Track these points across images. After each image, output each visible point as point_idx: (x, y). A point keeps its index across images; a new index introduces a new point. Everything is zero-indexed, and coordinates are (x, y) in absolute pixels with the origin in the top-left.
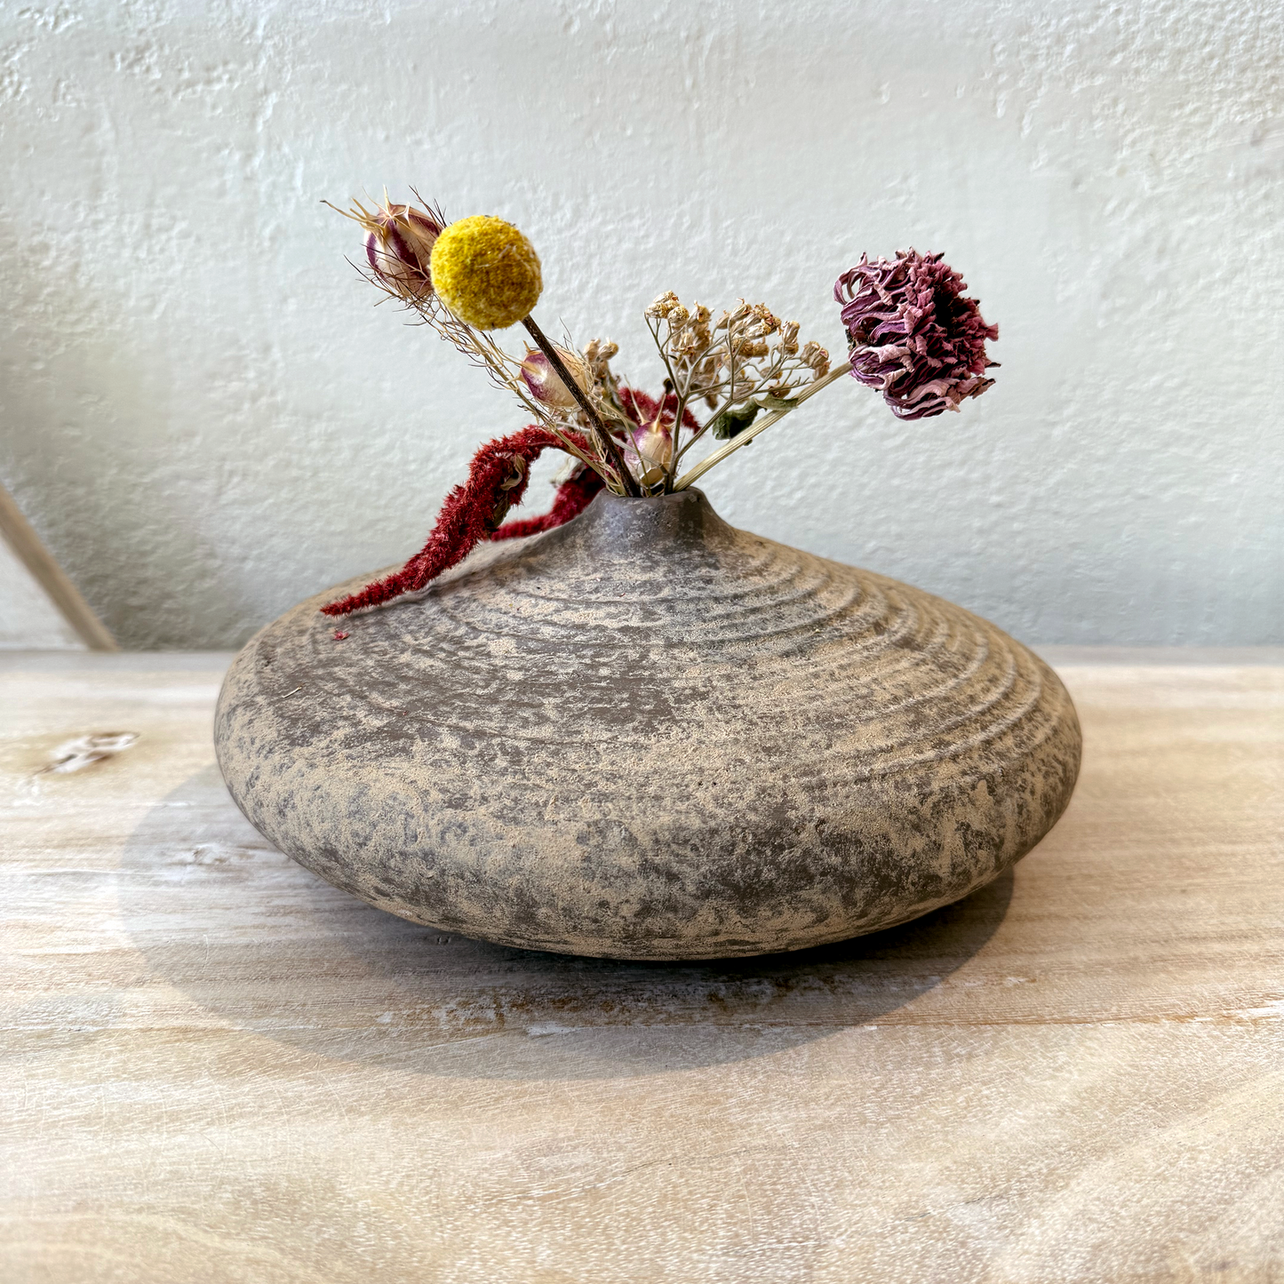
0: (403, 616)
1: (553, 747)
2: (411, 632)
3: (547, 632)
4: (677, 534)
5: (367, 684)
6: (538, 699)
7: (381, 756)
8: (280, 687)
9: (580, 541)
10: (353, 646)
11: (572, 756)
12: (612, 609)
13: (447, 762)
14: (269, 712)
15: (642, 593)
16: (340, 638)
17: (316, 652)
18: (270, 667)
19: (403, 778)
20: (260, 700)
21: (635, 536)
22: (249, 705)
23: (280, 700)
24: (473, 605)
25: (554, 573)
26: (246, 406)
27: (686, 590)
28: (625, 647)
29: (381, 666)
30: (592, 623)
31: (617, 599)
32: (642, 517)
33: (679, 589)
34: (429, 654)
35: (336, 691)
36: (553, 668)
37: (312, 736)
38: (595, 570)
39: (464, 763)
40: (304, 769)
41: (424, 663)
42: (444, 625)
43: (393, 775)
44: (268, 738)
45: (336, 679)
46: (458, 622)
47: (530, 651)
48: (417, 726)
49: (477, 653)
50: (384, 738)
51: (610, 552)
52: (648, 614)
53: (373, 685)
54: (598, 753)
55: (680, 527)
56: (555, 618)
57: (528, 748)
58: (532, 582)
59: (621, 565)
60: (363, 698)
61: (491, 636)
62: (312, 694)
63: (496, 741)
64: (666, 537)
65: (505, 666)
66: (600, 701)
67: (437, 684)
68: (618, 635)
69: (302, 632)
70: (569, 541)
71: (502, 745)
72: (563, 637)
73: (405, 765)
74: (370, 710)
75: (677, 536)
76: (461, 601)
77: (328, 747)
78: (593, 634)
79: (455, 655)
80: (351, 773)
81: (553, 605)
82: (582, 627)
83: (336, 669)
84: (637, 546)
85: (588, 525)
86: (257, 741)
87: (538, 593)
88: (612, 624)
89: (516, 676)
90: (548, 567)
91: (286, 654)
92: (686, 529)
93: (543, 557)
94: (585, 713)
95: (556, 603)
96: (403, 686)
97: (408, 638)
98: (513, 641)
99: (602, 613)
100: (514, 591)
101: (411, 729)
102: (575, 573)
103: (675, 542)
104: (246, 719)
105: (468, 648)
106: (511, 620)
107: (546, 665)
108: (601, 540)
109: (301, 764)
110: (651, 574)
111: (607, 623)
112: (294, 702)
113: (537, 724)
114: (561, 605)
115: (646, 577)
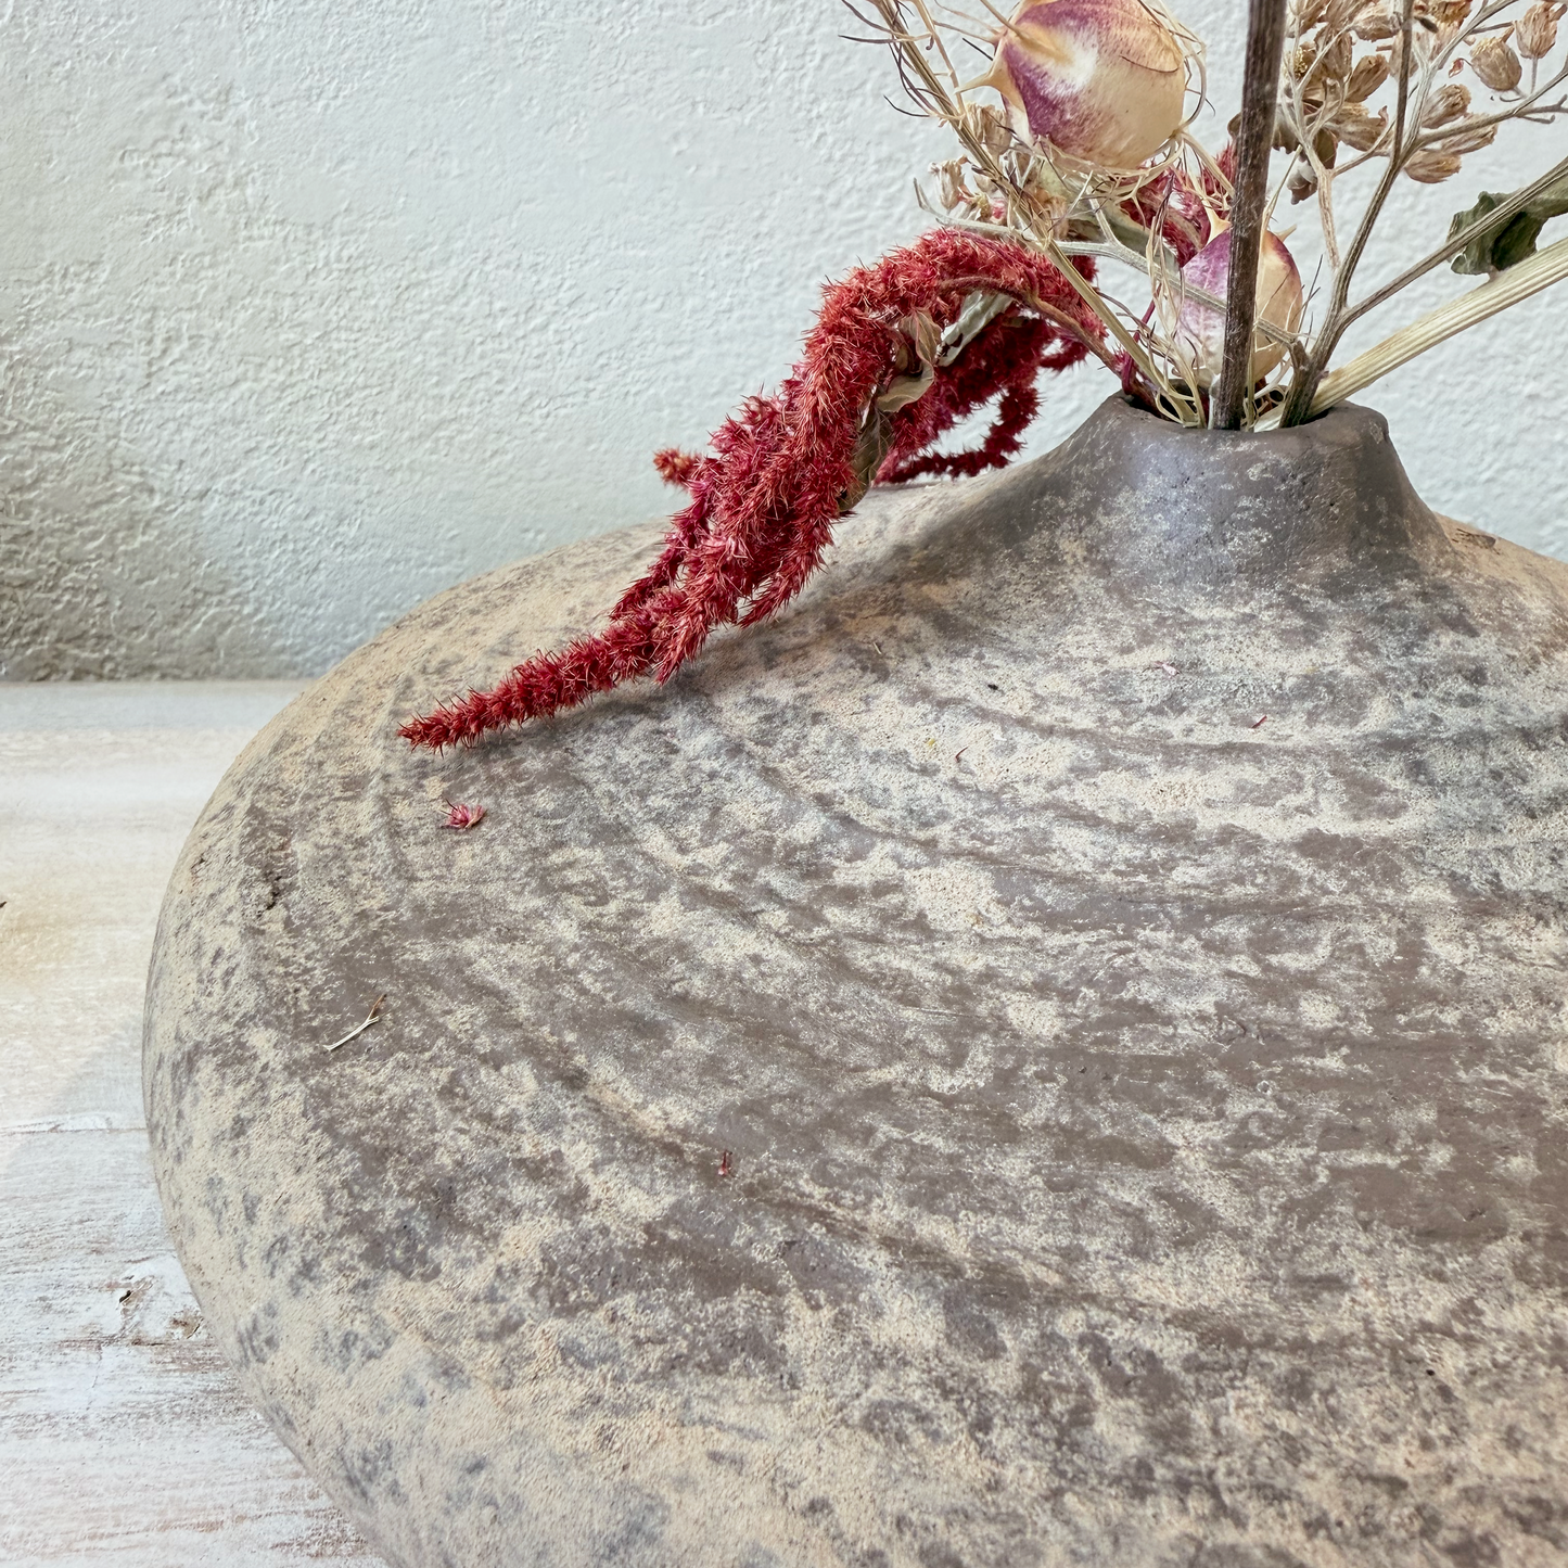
0: (623, 756)
1: (1282, 1364)
2: (659, 818)
3: (1076, 847)
4: (1355, 535)
5: (575, 1019)
6: (1148, 1127)
7: (674, 1364)
8: (317, 1005)
9: (1070, 547)
10: (504, 857)
11: (1361, 1406)
12: (1248, 772)
13: (922, 1418)
14: (290, 1098)
15: (1312, 718)
16: (463, 825)
17: (404, 871)
18: (279, 912)
19: (781, 1485)
20: (261, 1039)
21: (1244, 542)
22: (234, 1056)
23: (320, 1061)
24: (818, 734)
25: (1021, 638)
26: (191, 206)
27: (1429, 705)
28: (1345, 913)
29: (604, 947)
30: (1208, 822)
31: (1246, 736)
32: (1263, 489)
33: (1410, 704)
34: (740, 912)
35: (484, 1043)
36: (1149, 993)
37: (435, 1239)
38: (1145, 638)
39: (983, 1425)
40: (424, 1380)
41: (728, 945)
42: (749, 804)
43: (738, 1463)
44: (298, 1214)
45: (479, 991)
46: (792, 791)
47: (1052, 920)
48: (777, 1232)
49: (886, 918)
50: (675, 1285)
51: (1176, 582)
52: (1363, 795)
53: (595, 1023)
54: (1445, 1392)
55: (1360, 515)
56: (1083, 795)
57: (1192, 1364)
58: (964, 665)
59: (1219, 624)
60: (575, 1081)
61: (910, 854)
62: (417, 1047)
63: (1070, 1323)
64: (1328, 543)
65: (988, 976)
66: (1351, 1137)
67: (792, 1040)
68: (1303, 867)
69: (354, 786)
70: (1037, 541)
71: (1094, 1342)
72: (1135, 868)
73: (775, 1420)
74: (606, 1144)
75: (1355, 541)
76: (774, 718)
77: (492, 1297)
78: (1224, 859)
79: (819, 919)
80: (586, 1437)
81: (1061, 755)
82: (1178, 834)
83: (471, 947)
84: (1261, 570)
85: (1095, 502)
86: (263, 1214)
87: (994, 703)
88: (1274, 826)
89: (1039, 1020)
90: (994, 616)
91: (320, 865)
92: (1370, 519)
93: (968, 587)
94: (1327, 1195)
95: (1069, 746)
96: (688, 1041)
97: (655, 841)
98: (984, 878)
99: (1222, 780)
100: (925, 694)
101: (761, 1241)
102: (1084, 641)
103: (1352, 556)
104: (226, 1112)
105: (849, 896)
106: (948, 796)
107: (1119, 979)
108: (1143, 551)
109: (408, 1352)
110: (1314, 654)
111: (1248, 818)
112: (358, 1070)
113: (1182, 1242)
114: (1088, 753)
115: (1301, 662)
